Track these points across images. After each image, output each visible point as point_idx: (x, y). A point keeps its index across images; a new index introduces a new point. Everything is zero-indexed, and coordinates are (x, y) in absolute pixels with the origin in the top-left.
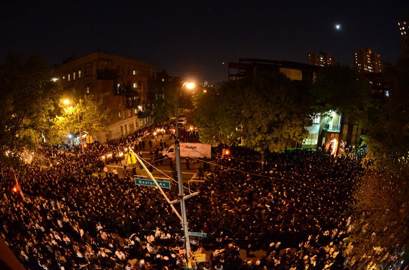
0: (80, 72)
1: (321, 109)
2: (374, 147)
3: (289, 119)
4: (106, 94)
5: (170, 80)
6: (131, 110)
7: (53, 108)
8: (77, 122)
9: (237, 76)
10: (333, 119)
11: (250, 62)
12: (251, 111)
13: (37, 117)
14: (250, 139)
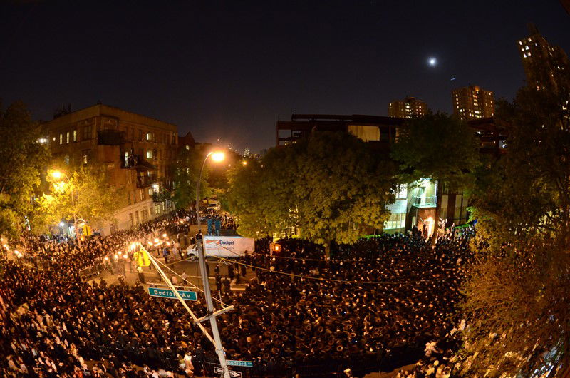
0: (75, 133)
1: (408, 177)
2: (487, 221)
3: (361, 196)
4: (110, 166)
5: (198, 147)
6: (144, 191)
7: (39, 183)
8: (71, 204)
9: (288, 139)
10: (425, 190)
11: (307, 120)
12: (307, 189)
13: (18, 193)
14: (307, 228)
